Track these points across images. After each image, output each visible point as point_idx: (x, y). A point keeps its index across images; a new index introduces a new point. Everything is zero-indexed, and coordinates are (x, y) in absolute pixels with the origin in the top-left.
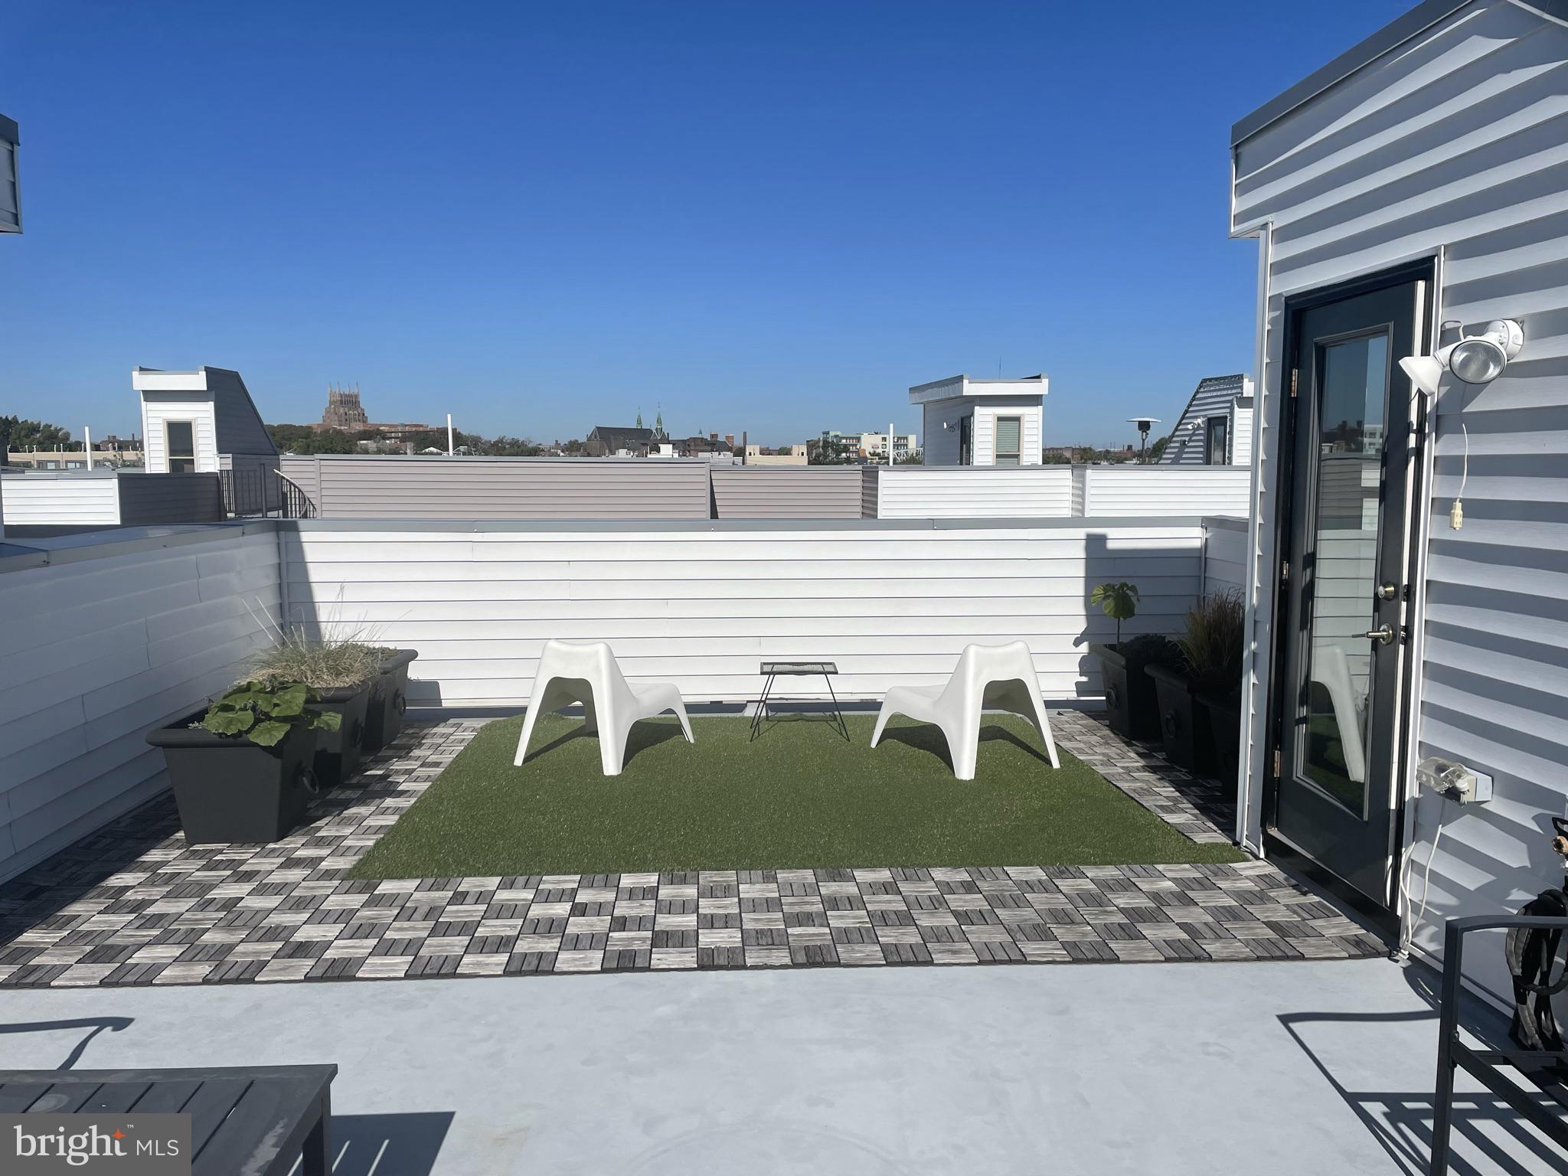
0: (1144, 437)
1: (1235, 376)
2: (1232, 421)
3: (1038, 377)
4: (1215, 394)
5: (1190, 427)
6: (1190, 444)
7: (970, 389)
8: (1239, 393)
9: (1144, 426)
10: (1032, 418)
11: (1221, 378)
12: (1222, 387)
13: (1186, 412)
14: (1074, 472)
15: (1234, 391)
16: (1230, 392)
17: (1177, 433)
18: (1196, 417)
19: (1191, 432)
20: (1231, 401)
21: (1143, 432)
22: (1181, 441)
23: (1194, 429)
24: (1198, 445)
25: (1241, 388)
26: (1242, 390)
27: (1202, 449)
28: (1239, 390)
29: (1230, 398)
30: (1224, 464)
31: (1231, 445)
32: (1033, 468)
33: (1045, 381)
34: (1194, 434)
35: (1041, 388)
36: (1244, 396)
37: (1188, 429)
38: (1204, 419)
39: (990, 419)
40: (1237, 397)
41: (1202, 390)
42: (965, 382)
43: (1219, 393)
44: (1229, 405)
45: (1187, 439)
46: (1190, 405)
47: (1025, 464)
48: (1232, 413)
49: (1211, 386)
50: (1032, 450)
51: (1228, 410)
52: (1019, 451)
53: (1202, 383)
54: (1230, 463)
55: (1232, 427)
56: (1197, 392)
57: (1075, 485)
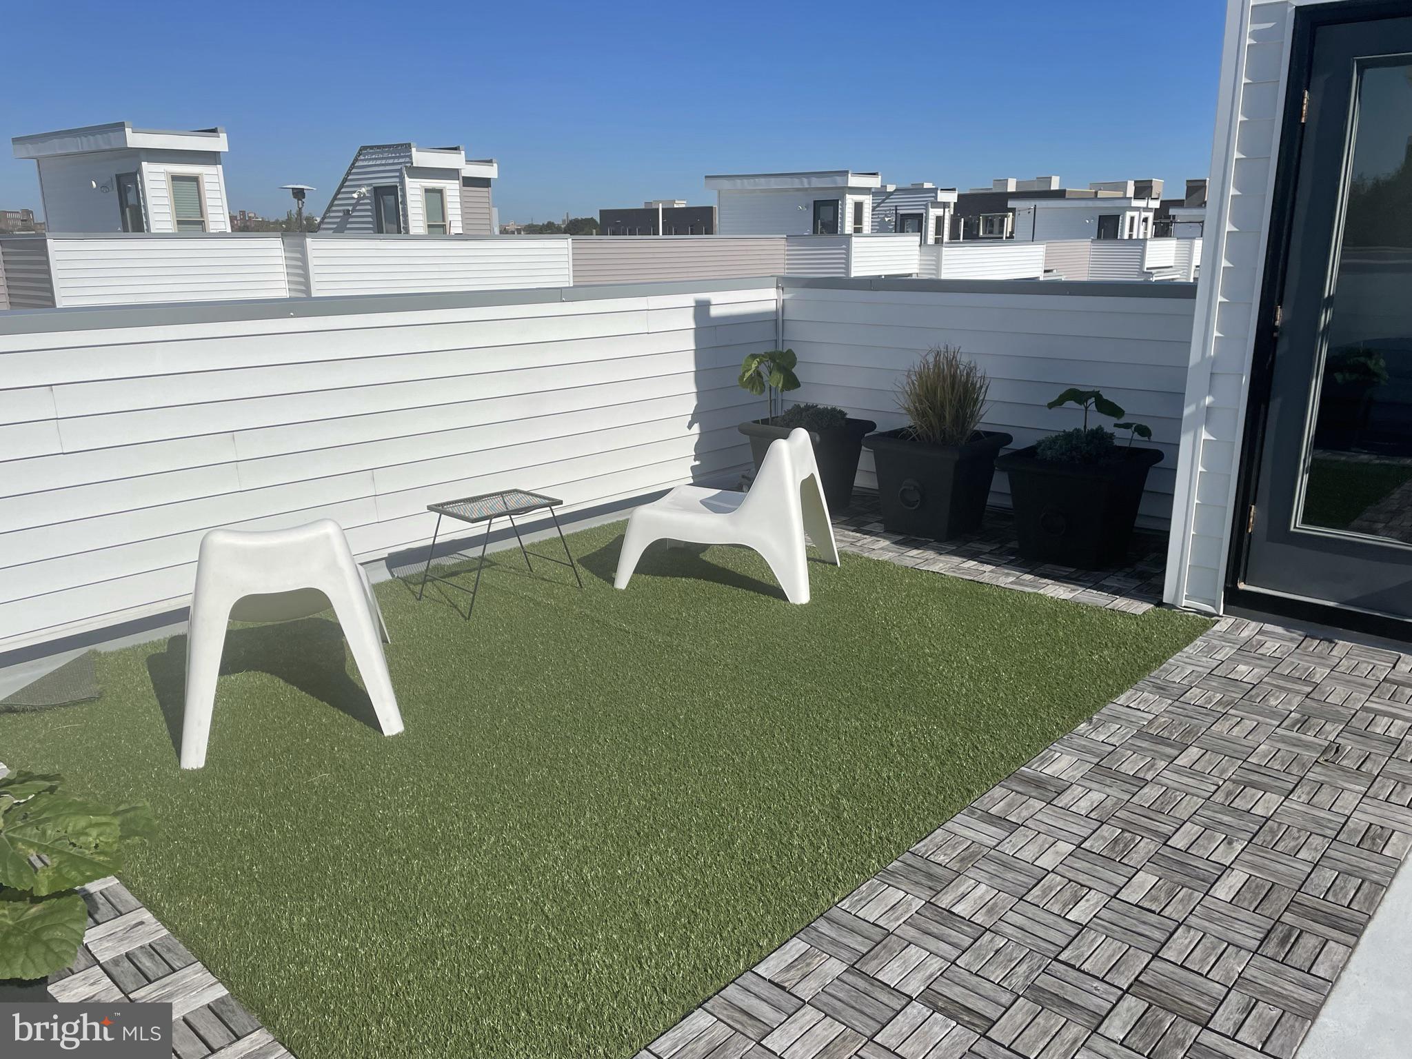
0: (300, 206)
1: (402, 145)
2: (403, 190)
3: (214, 131)
4: (378, 162)
5: (355, 196)
6: (354, 214)
7: (135, 139)
8: (408, 162)
9: (299, 194)
10: (212, 178)
11: (384, 147)
12: (386, 155)
13: (345, 180)
14: (285, 241)
15: (401, 160)
16: (396, 161)
17: (336, 202)
18: (360, 186)
19: (354, 201)
20: (400, 171)
21: (299, 200)
22: (344, 211)
23: (359, 198)
24: (365, 214)
25: (410, 156)
26: (411, 159)
27: (370, 219)
28: (407, 160)
29: (398, 167)
30: (399, 232)
31: (405, 215)
32: (221, 236)
33: (223, 136)
34: (357, 204)
35: (219, 143)
36: (414, 165)
37: (353, 198)
38: (369, 188)
39: (163, 177)
40: (406, 167)
41: (362, 157)
42: (128, 131)
43: (383, 162)
44: (398, 174)
45: (350, 208)
46: (349, 174)
47: (212, 231)
48: (402, 182)
49: (373, 154)
50: (218, 216)
51: (397, 180)
52: (202, 216)
53: (361, 150)
54: (407, 231)
55: (404, 196)
56: (356, 160)
57: (289, 255)
